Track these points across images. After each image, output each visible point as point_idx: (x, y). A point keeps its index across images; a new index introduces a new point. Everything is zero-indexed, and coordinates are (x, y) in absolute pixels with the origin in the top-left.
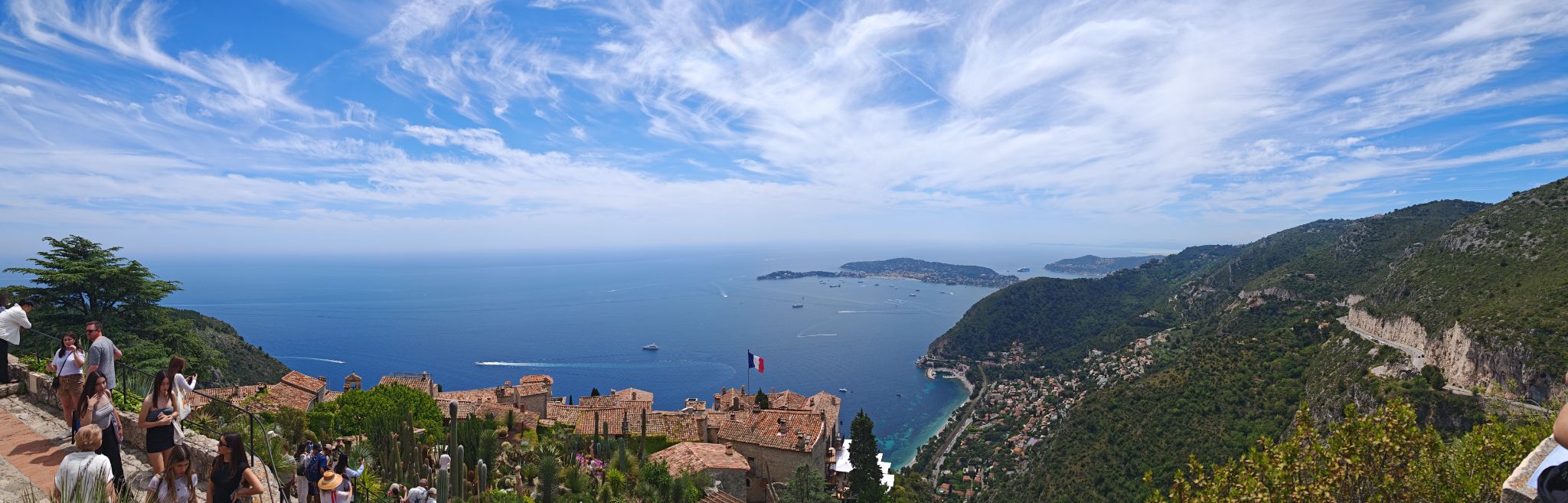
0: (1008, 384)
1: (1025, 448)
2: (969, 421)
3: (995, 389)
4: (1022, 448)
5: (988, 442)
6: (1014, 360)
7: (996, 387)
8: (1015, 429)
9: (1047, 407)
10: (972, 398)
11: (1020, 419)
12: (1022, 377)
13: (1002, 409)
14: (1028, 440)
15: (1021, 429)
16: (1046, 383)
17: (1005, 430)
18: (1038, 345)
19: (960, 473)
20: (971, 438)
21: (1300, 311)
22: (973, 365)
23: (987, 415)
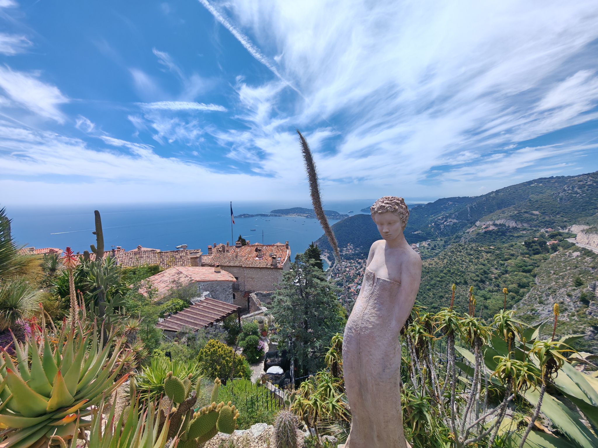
0: (347, 262)
3: (341, 264)
5: (338, 286)
6: (349, 252)
11: (353, 277)
12: (353, 259)
14: (357, 286)
15: (353, 281)
17: (346, 282)
18: (360, 245)
21: (525, 234)
22: (330, 253)
23: (337, 275)
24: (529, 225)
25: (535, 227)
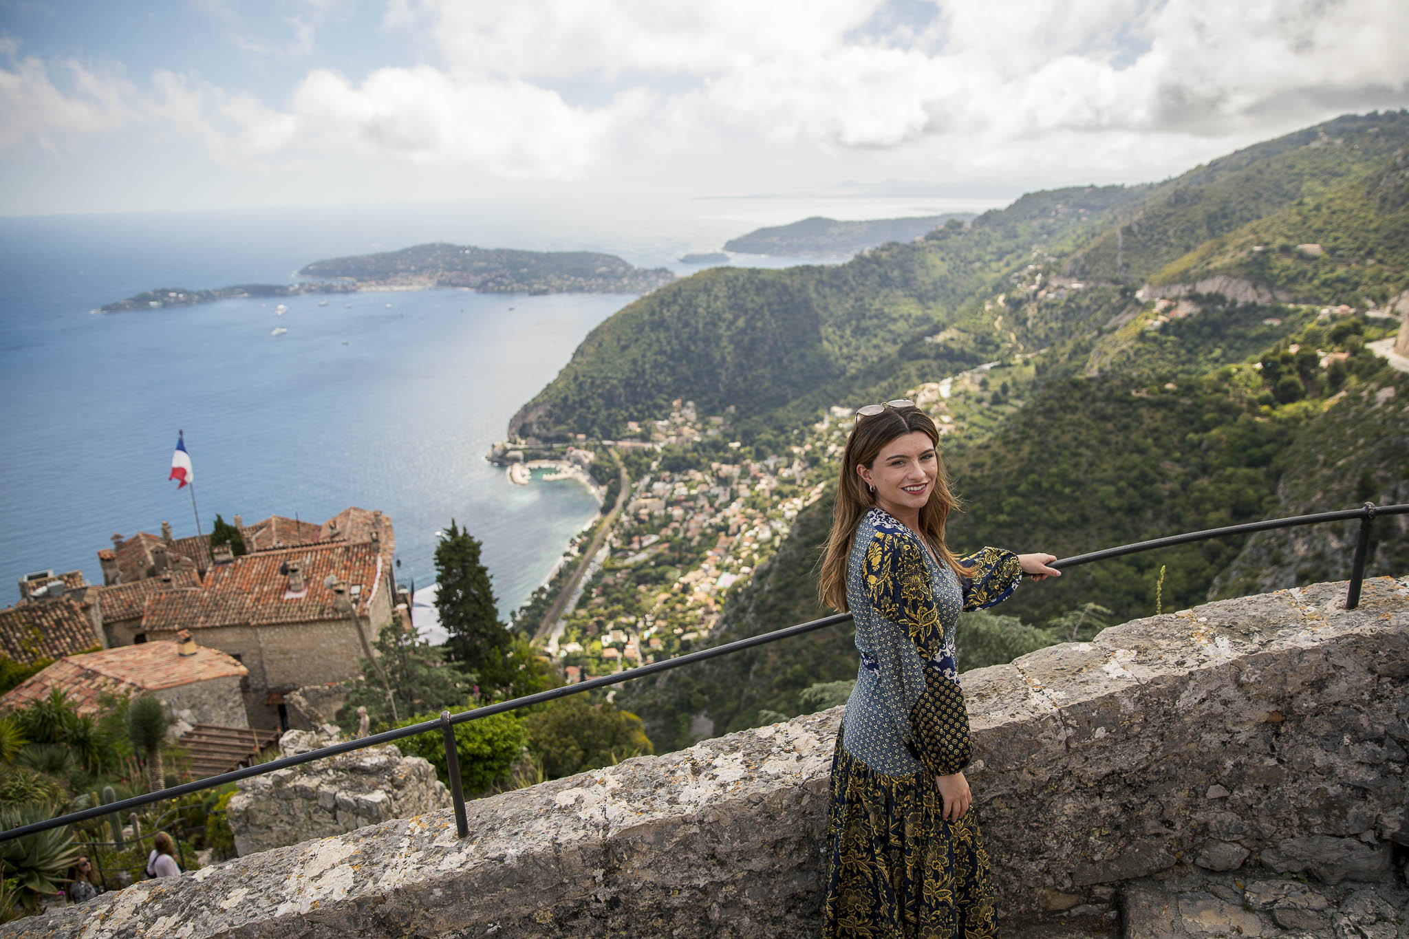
0: (672, 481)
1: (714, 593)
2: (603, 554)
3: (647, 491)
4: (709, 594)
5: (642, 588)
6: (679, 435)
7: (649, 488)
8: (691, 561)
9: (752, 518)
10: (605, 510)
11: (700, 543)
12: (697, 466)
13: (665, 525)
14: (717, 578)
15: (703, 560)
16: (745, 473)
17: (673, 564)
18: (723, 404)
19: (596, 646)
20: (611, 582)
21: (1277, 328)
22: (599, 450)
23: (636, 539)
24: (1291, 296)
25: (1306, 301)
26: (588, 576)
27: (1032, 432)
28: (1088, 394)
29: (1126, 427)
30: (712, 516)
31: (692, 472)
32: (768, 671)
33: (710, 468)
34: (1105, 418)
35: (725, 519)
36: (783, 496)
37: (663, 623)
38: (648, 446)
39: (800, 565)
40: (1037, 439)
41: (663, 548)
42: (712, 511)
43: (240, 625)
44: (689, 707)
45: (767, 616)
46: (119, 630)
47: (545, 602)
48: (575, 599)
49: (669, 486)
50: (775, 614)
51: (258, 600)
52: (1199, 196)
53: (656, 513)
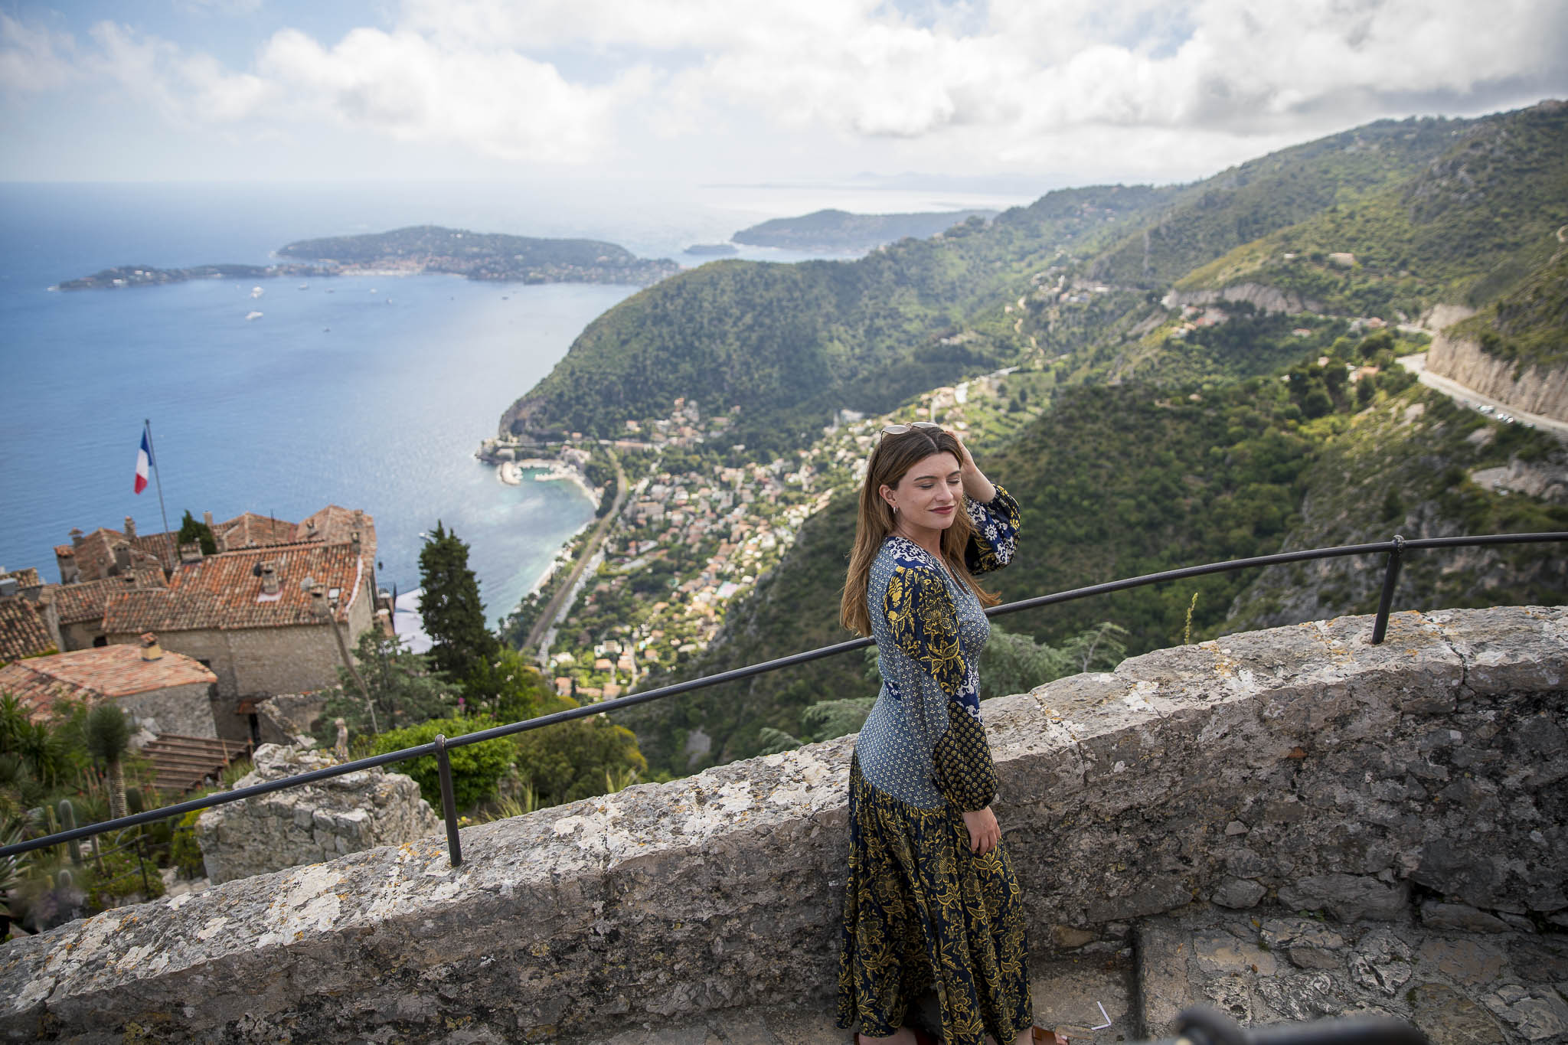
0: (672, 484)
1: (714, 603)
2: (597, 560)
3: (646, 494)
4: (708, 603)
5: (638, 596)
6: (681, 436)
7: (647, 491)
8: (691, 569)
9: (755, 525)
10: (601, 514)
11: (700, 550)
12: (699, 469)
13: (663, 531)
14: (718, 587)
15: (703, 568)
16: (749, 478)
17: (671, 572)
18: (728, 404)
19: (588, 657)
20: (606, 590)
21: (1306, 340)
22: (596, 449)
23: (633, 544)
24: (1322, 307)
25: (1337, 312)
26: (580, 584)
27: (1051, 442)
28: (1109, 403)
29: (1148, 439)
30: (714, 522)
31: (693, 475)
32: (769, 686)
33: (712, 471)
34: (1127, 429)
35: (727, 526)
36: (788, 502)
37: (659, 634)
38: (647, 447)
39: (805, 575)
40: (1056, 449)
41: (661, 555)
42: (714, 516)
43: (208, 629)
44: (686, 723)
45: (769, 628)
46: (77, 632)
47: (535, 610)
48: (567, 607)
49: (669, 490)
50: (778, 626)
51: (229, 602)
52: (1230, 199)
53: (655, 518)
